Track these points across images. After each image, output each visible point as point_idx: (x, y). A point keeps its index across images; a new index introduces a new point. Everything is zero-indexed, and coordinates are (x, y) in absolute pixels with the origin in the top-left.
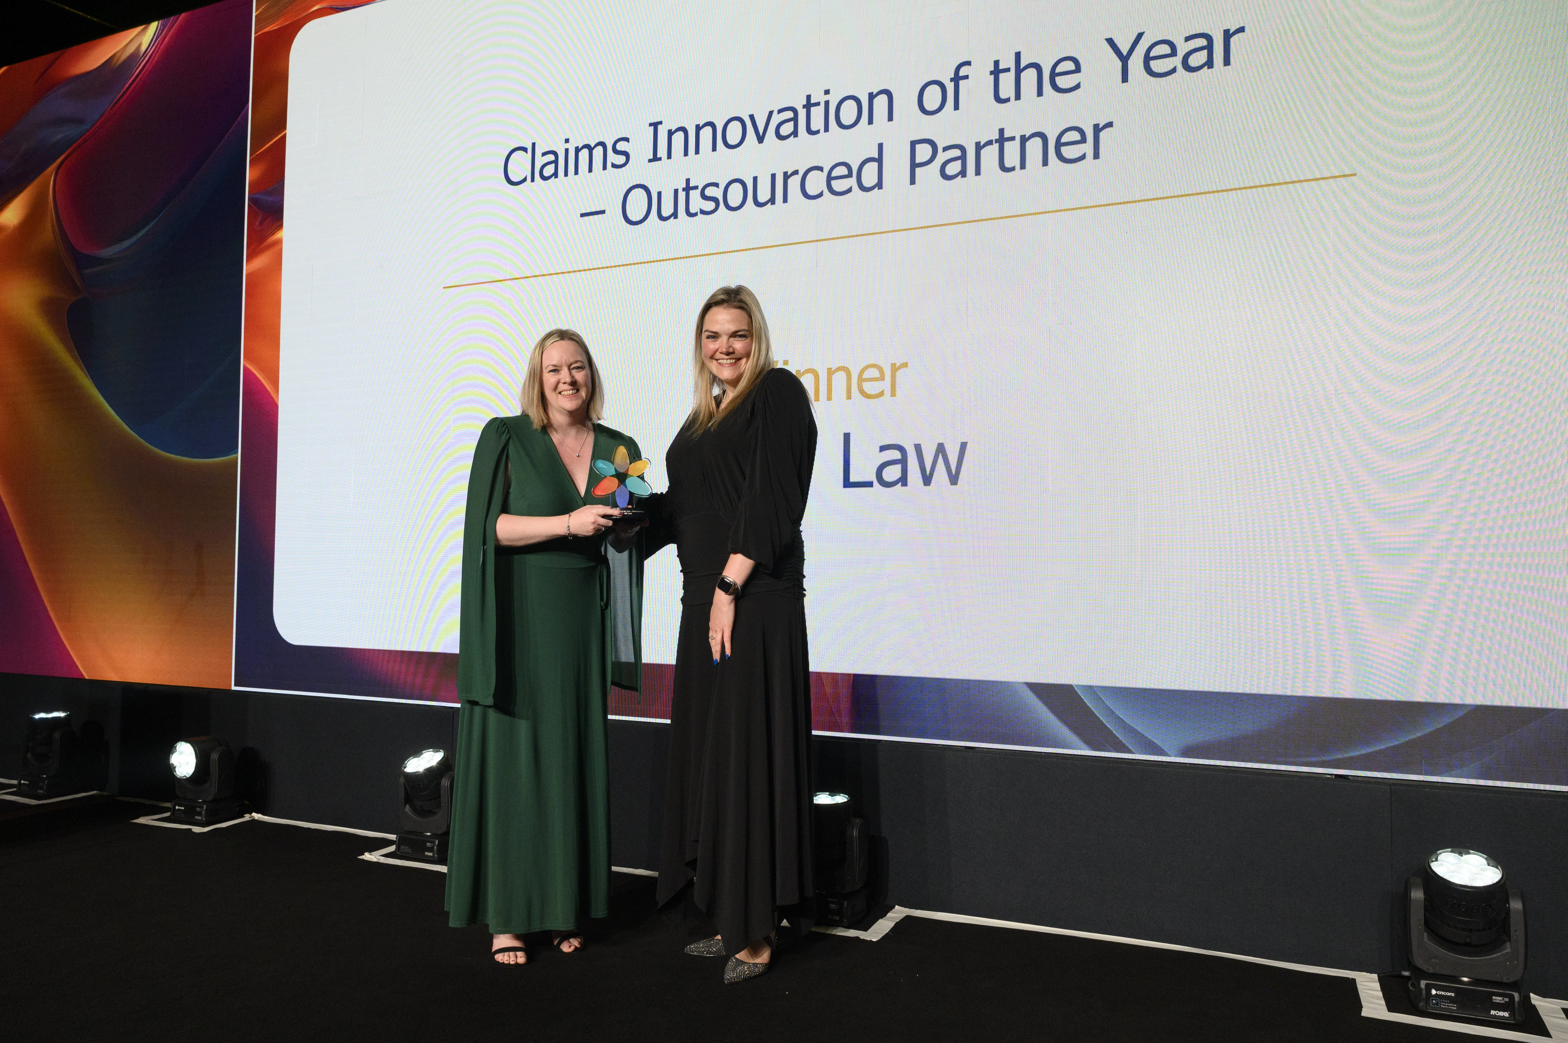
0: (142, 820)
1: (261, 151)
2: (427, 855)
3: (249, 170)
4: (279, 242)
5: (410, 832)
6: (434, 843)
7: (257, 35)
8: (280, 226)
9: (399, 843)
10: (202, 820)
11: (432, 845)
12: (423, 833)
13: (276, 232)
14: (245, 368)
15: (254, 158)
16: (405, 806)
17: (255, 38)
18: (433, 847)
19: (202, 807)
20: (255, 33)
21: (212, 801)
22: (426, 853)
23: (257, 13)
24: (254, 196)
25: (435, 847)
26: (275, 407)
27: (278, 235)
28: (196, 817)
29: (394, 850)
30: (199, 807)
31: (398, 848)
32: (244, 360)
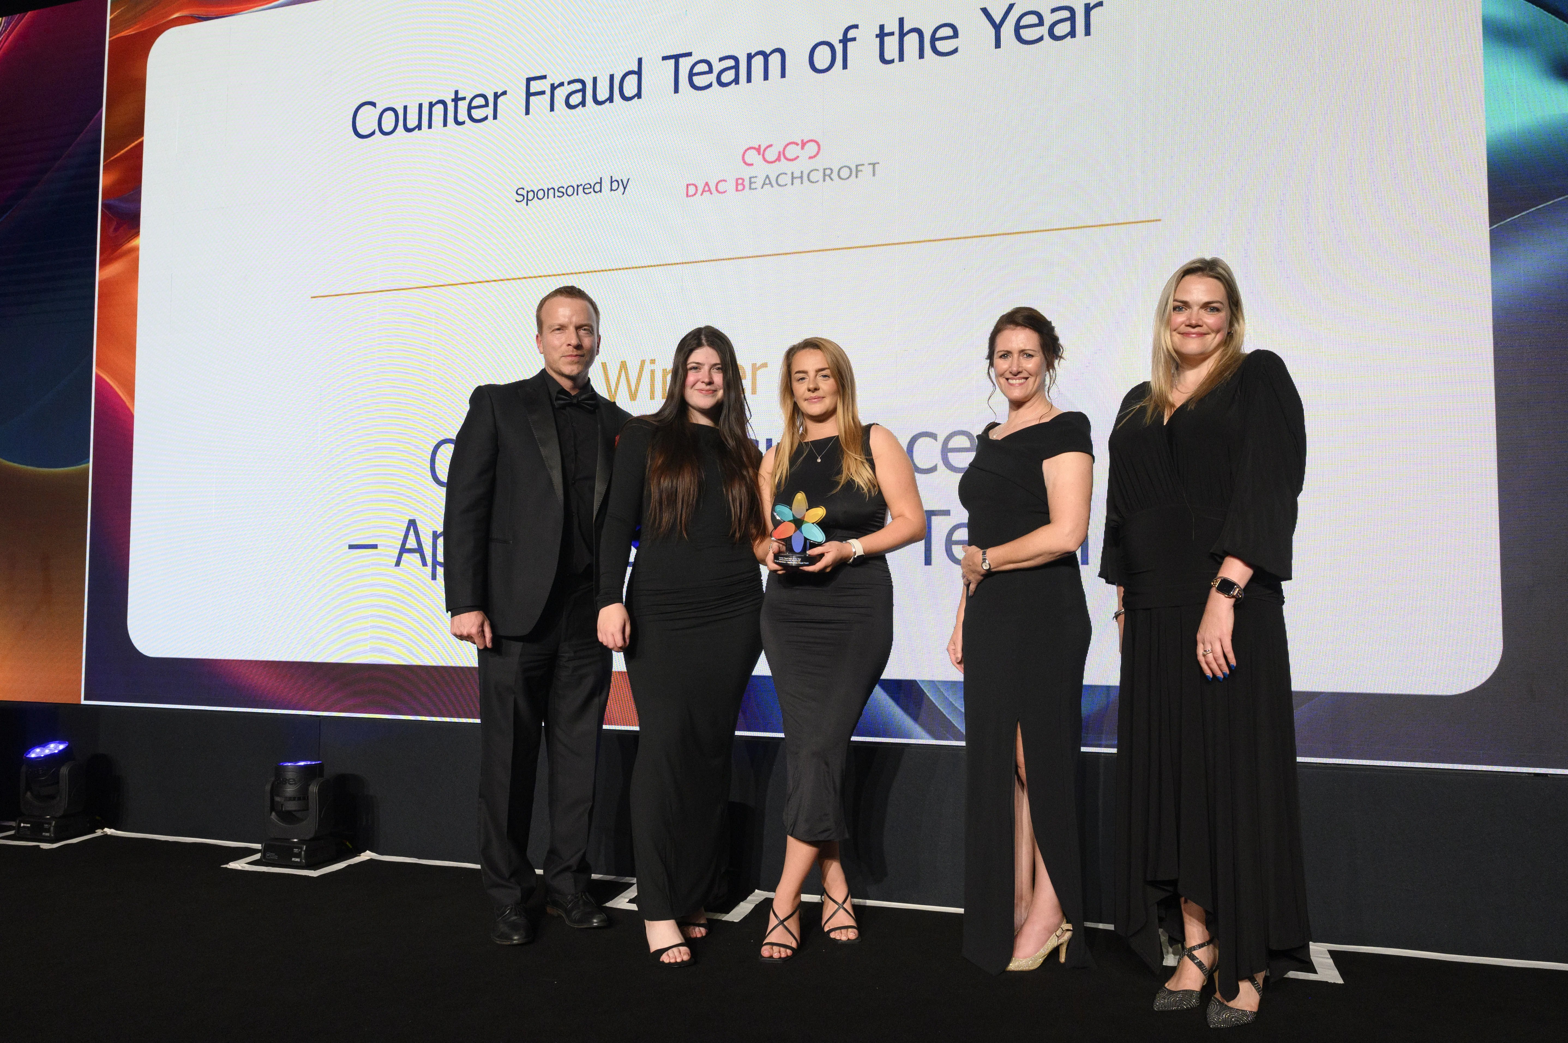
1: (115, 157)
2: (293, 861)
3: (103, 177)
4: (135, 249)
5: (276, 841)
6: (302, 851)
7: (111, 39)
8: (136, 234)
9: (264, 852)
12: (289, 842)
13: (132, 239)
14: (97, 375)
15: (108, 164)
16: (271, 815)
17: (109, 42)
18: (302, 855)
19: (50, 823)
21: (61, 816)
24: (108, 203)
26: (131, 417)
27: (134, 243)
28: (43, 834)
29: (260, 860)
30: (47, 823)
31: (264, 857)
32: (96, 368)
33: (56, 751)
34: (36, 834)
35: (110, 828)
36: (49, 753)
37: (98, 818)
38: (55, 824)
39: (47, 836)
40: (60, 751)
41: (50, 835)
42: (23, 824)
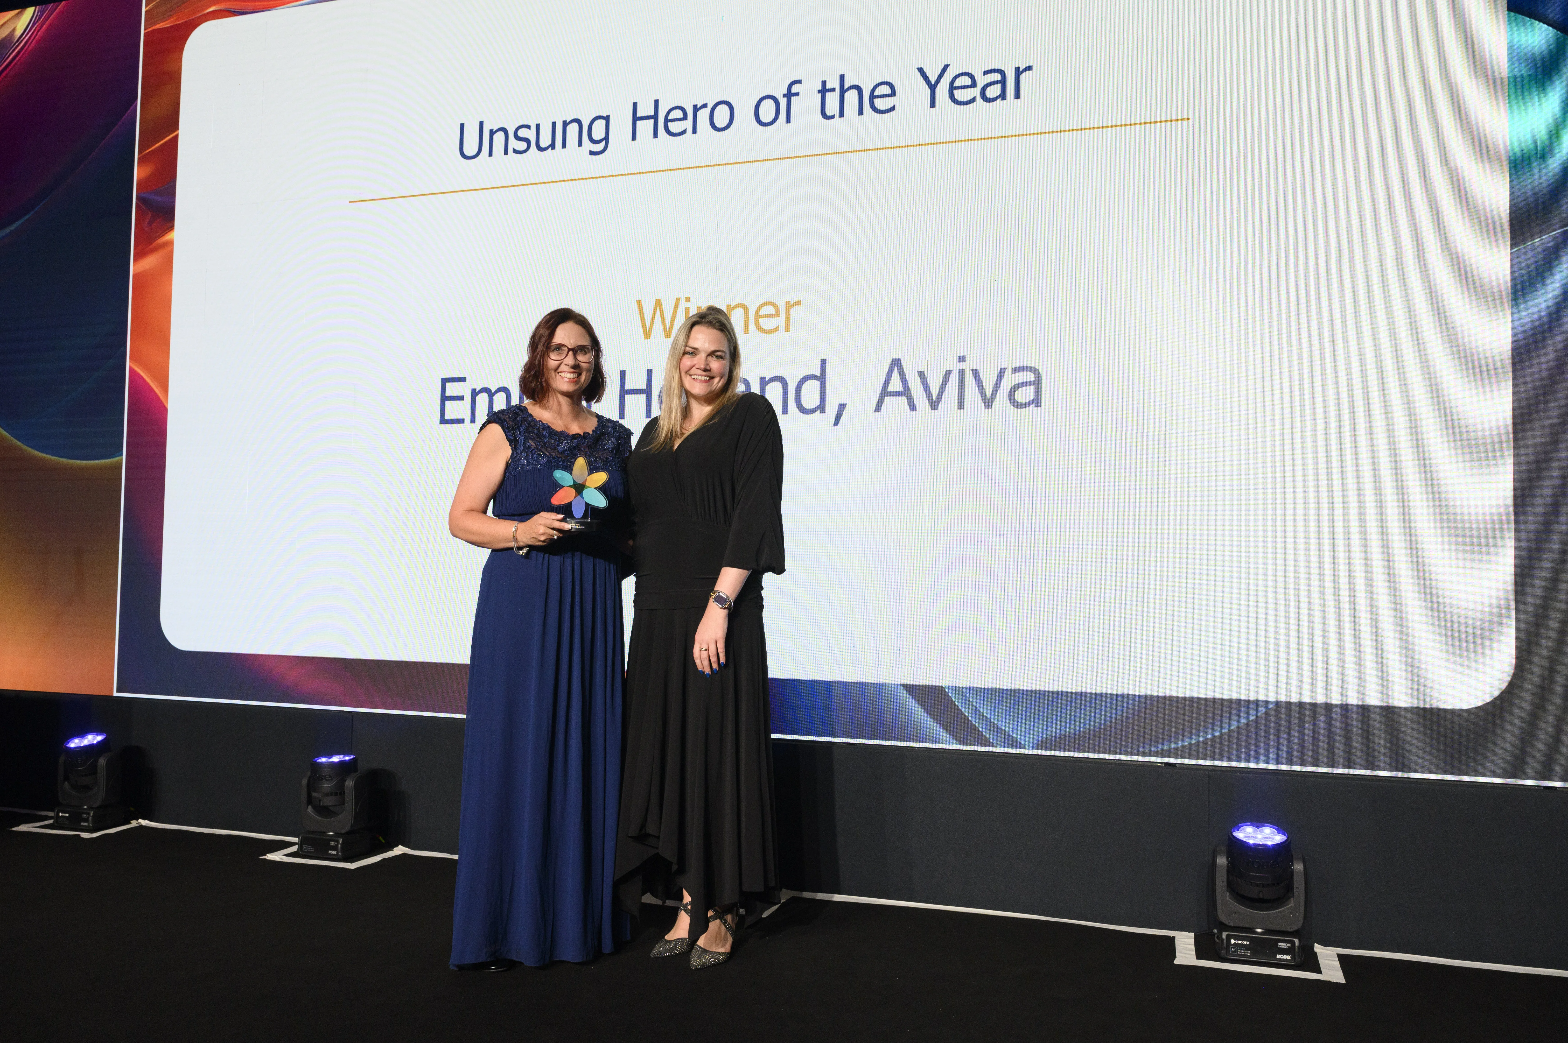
0: (23, 828)
1: (151, 149)
2: (330, 854)
3: (138, 170)
4: (170, 243)
5: (312, 832)
6: (338, 841)
7: (146, 31)
8: (171, 228)
9: (301, 845)
10: (89, 826)
11: (336, 843)
12: (325, 833)
13: (167, 233)
14: (131, 369)
15: (142, 156)
16: (307, 807)
17: (145, 34)
18: (337, 846)
19: (89, 814)
20: (145, 30)
21: (99, 807)
22: (330, 852)
23: (147, 8)
24: (142, 195)
25: (339, 846)
26: (165, 410)
27: (168, 237)
28: (82, 824)
29: (296, 850)
30: (85, 813)
31: (300, 848)
32: (130, 362)
33: (95, 742)
34: (74, 823)
35: (144, 819)
36: (88, 744)
37: (132, 809)
38: (93, 814)
39: (85, 826)
40: (99, 742)
41: (88, 824)
42: (62, 813)
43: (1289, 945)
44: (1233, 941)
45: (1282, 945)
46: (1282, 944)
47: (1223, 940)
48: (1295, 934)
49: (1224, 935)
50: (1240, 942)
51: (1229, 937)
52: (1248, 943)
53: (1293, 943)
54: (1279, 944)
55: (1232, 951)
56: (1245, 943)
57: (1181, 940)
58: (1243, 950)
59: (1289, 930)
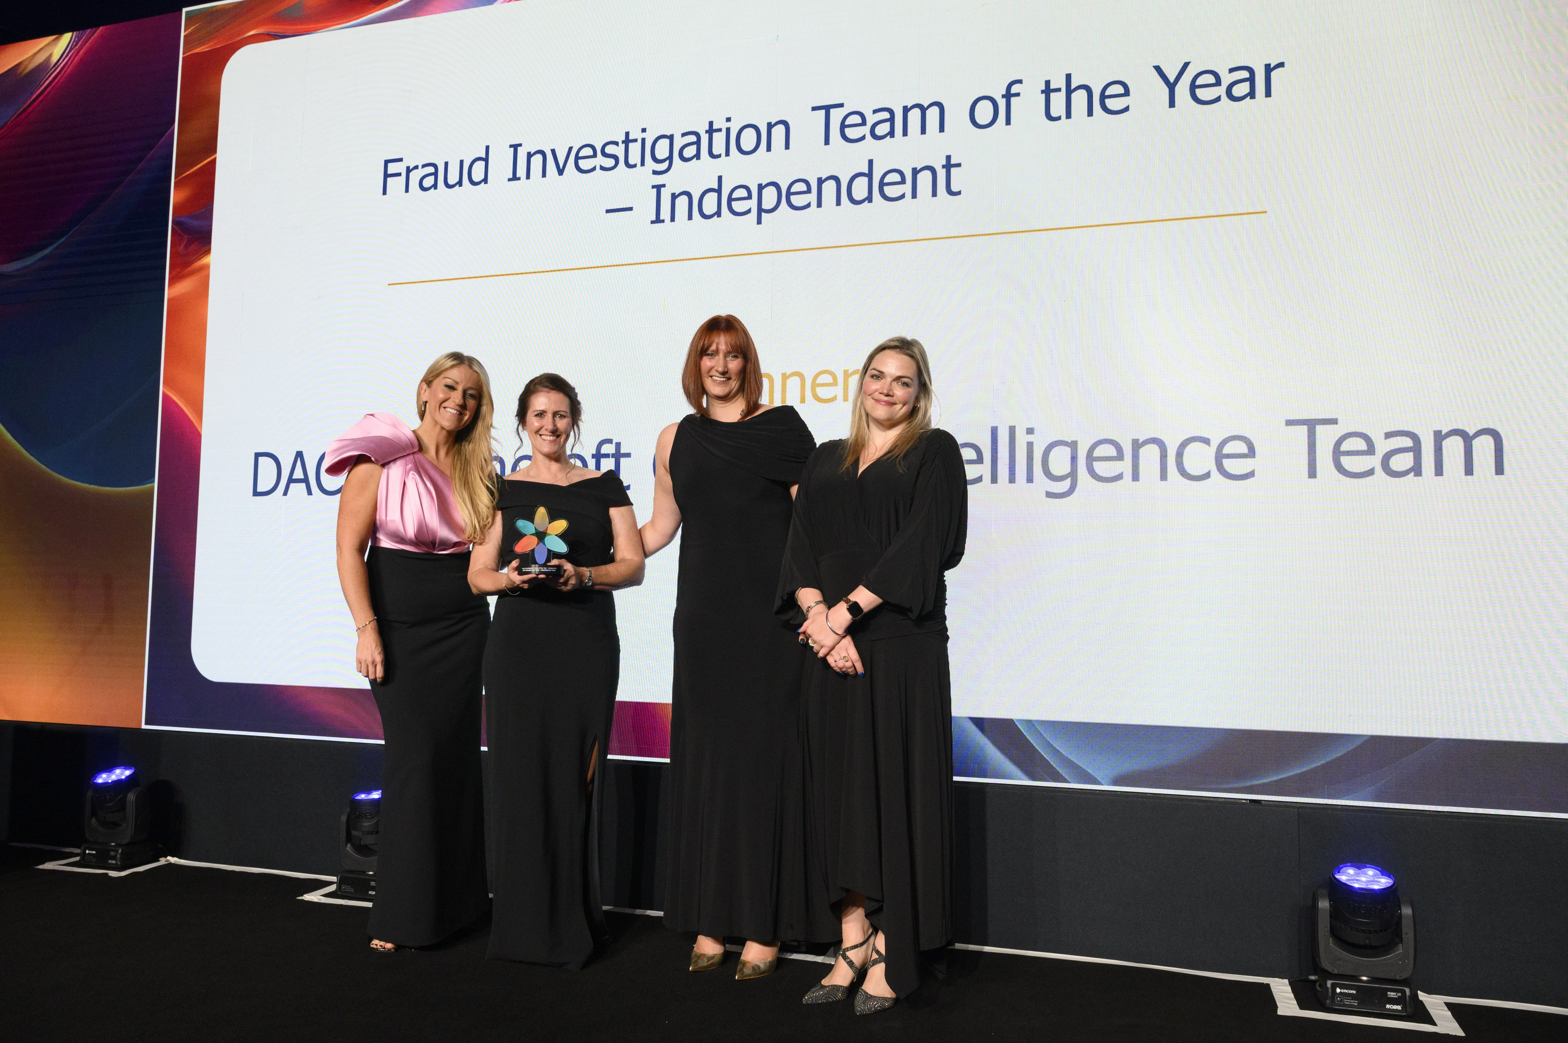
4: (206, 268)
5: (352, 871)
8: (208, 252)
9: (339, 884)
12: (364, 872)
13: (203, 257)
14: (164, 395)
16: (346, 845)
26: (198, 437)
27: (205, 261)
29: (334, 890)
31: (338, 887)
32: (164, 387)
33: (123, 777)
34: (101, 861)
35: (173, 856)
36: (116, 779)
37: (160, 845)
38: (121, 852)
39: (113, 864)
40: (127, 777)
41: (116, 862)
42: (89, 850)
43: (1400, 994)
44: (1338, 990)
45: (1392, 995)
46: (1392, 993)
47: (1327, 988)
48: (1405, 982)
49: (1329, 983)
50: (1346, 991)
51: (1334, 986)
52: (1354, 992)
53: (1404, 992)
54: (1389, 993)
55: (1338, 1001)
56: (1352, 992)
57: (1278, 987)
58: (1349, 999)
59: (1398, 978)
